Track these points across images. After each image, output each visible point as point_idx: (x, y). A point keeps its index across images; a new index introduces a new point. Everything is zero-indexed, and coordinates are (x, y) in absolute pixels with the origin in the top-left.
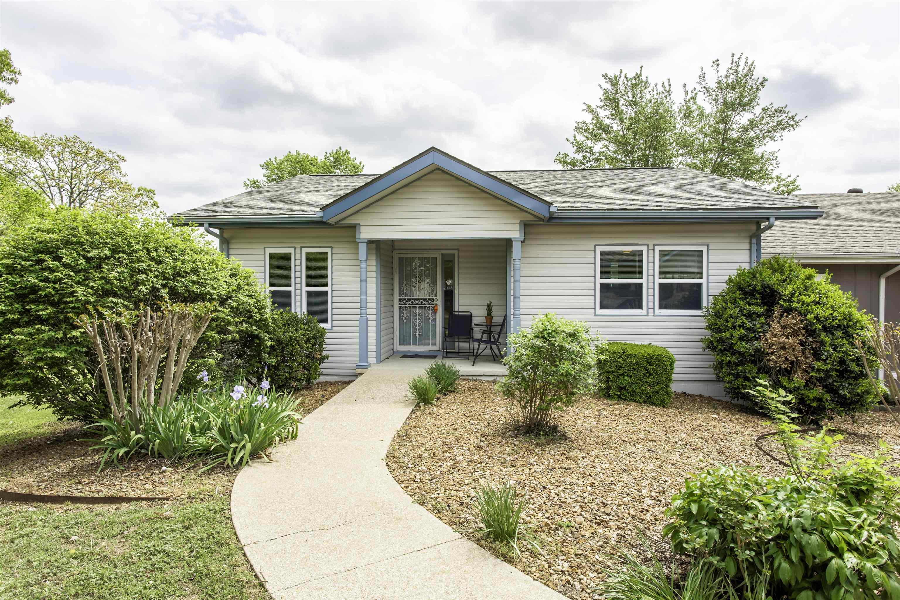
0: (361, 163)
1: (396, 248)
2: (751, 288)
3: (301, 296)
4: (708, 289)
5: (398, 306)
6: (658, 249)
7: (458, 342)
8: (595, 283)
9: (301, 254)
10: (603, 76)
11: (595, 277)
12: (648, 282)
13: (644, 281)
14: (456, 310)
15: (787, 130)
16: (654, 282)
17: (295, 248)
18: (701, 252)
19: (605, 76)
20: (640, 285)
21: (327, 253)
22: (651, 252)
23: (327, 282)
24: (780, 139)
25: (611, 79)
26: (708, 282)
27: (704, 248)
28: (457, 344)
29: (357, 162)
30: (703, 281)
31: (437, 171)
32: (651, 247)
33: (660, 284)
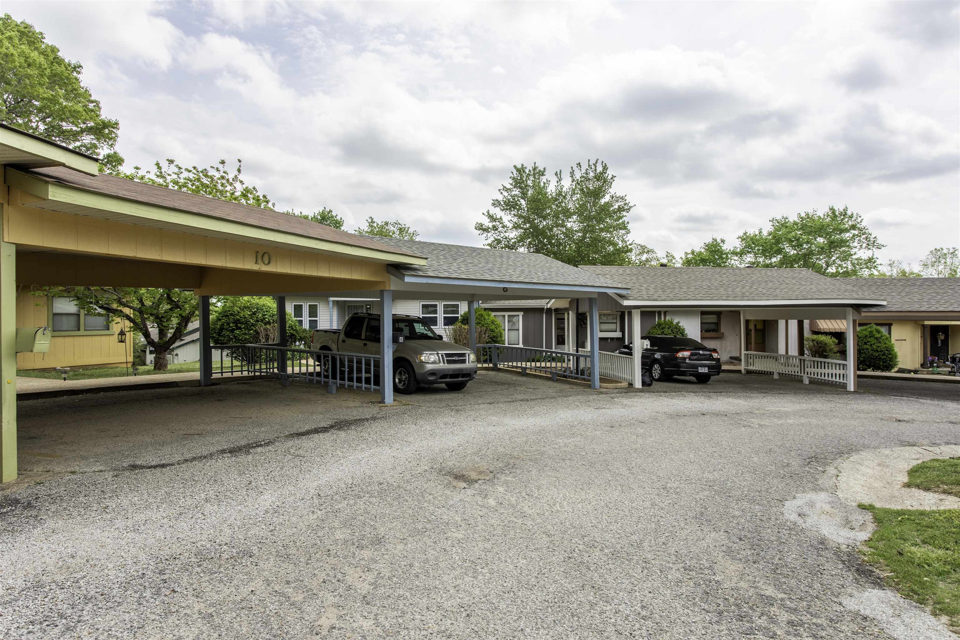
0: (341, 219)
3: (307, 321)
9: (307, 305)
18: (458, 305)
21: (317, 305)
23: (317, 316)
29: (339, 218)
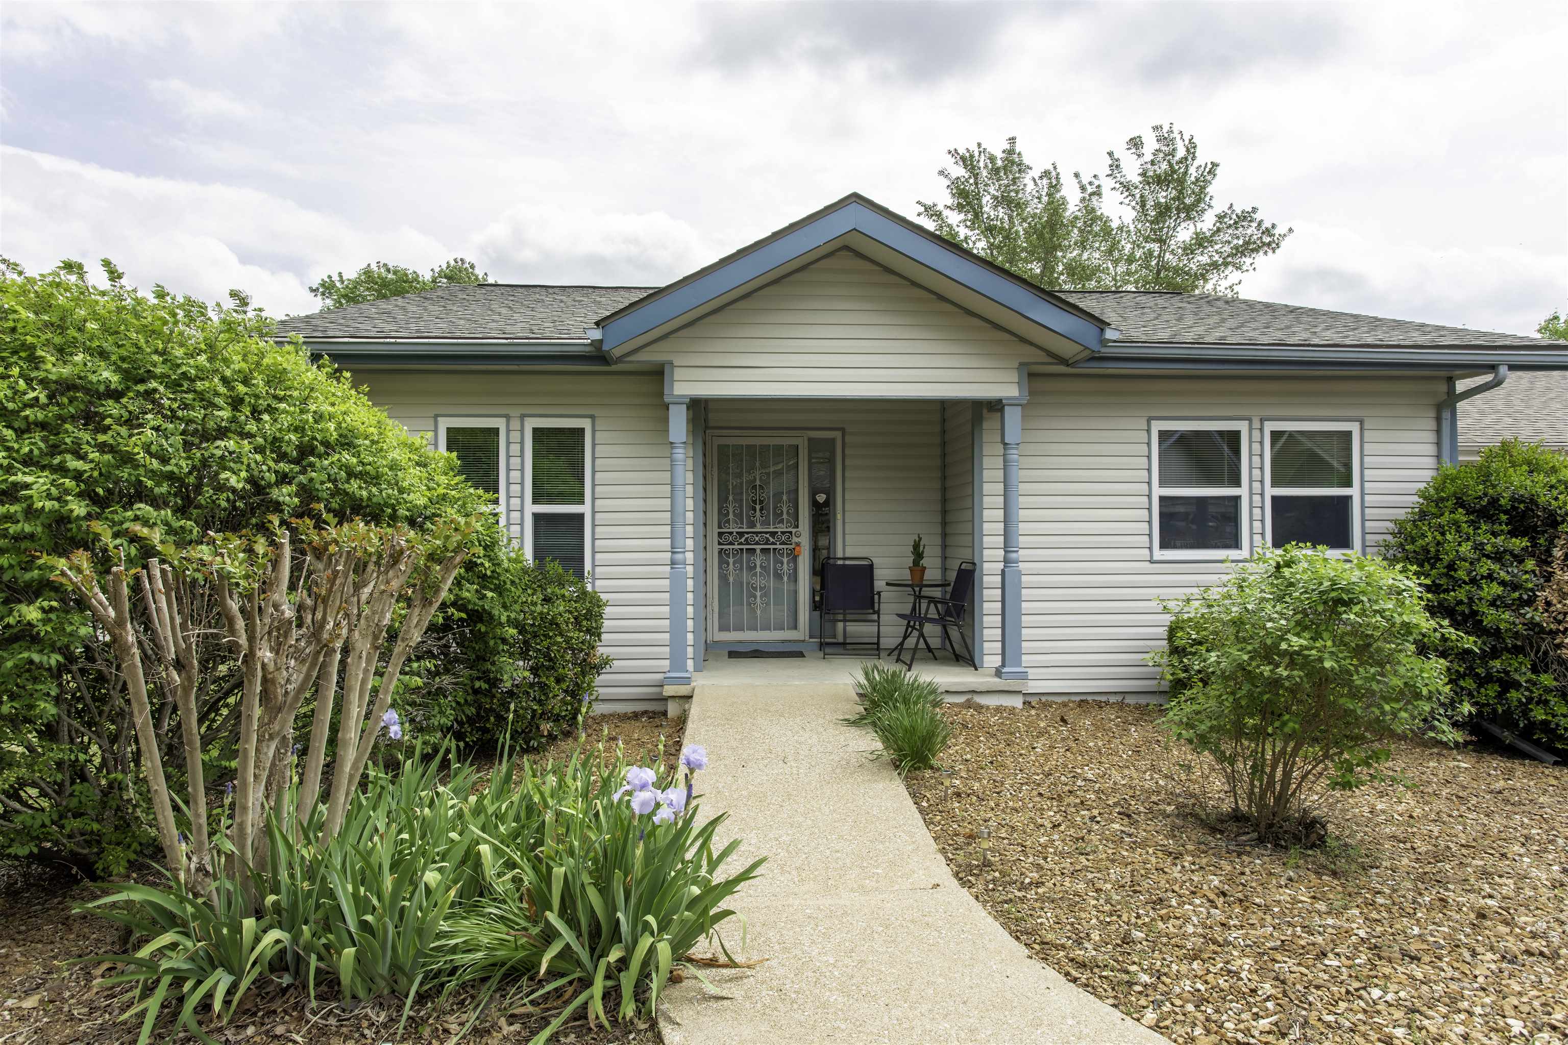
1: (711, 424)
2: (1484, 502)
3: (522, 524)
4: (1363, 507)
5: (717, 547)
6: (1270, 426)
7: (845, 621)
8: (1149, 496)
9: (522, 431)
10: (950, 152)
11: (1149, 483)
12: (1251, 494)
13: (1242, 491)
14: (840, 554)
15: (1261, 253)
16: (1262, 495)
17: (507, 417)
18: (1349, 434)
19: (953, 153)
20: (1237, 499)
21: (582, 430)
22: (1256, 435)
23: (582, 495)
24: (1251, 269)
25: (963, 159)
26: (1363, 494)
27: (1354, 427)
28: (840, 625)
30: (1353, 491)
31: (844, 253)
32: (1256, 424)
33: (1274, 499)
